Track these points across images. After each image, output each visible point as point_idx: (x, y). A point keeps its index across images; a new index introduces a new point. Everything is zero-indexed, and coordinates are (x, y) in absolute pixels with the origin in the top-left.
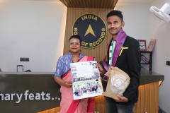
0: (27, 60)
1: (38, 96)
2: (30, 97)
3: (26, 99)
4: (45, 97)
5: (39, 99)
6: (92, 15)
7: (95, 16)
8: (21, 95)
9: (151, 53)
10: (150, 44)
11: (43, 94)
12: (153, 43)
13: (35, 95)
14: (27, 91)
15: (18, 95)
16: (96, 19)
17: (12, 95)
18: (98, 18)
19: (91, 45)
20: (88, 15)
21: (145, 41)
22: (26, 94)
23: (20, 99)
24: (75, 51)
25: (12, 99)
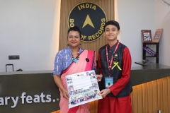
0: (17, 58)
1: (37, 99)
2: (27, 100)
3: (23, 102)
4: (45, 98)
5: (38, 101)
6: (90, 4)
7: (93, 5)
8: (17, 98)
9: (157, 45)
10: (156, 34)
11: (42, 96)
12: (160, 33)
13: (33, 98)
14: (24, 93)
15: (13, 98)
16: (94, 8)
17: (6, 99)
18: (97, 7)
19: (90, 38)
20: (85, 4)
21: (150, 31)
22: (23, 97)
23: (15, 102)
24: (74, 45)
25: (6, 103)
